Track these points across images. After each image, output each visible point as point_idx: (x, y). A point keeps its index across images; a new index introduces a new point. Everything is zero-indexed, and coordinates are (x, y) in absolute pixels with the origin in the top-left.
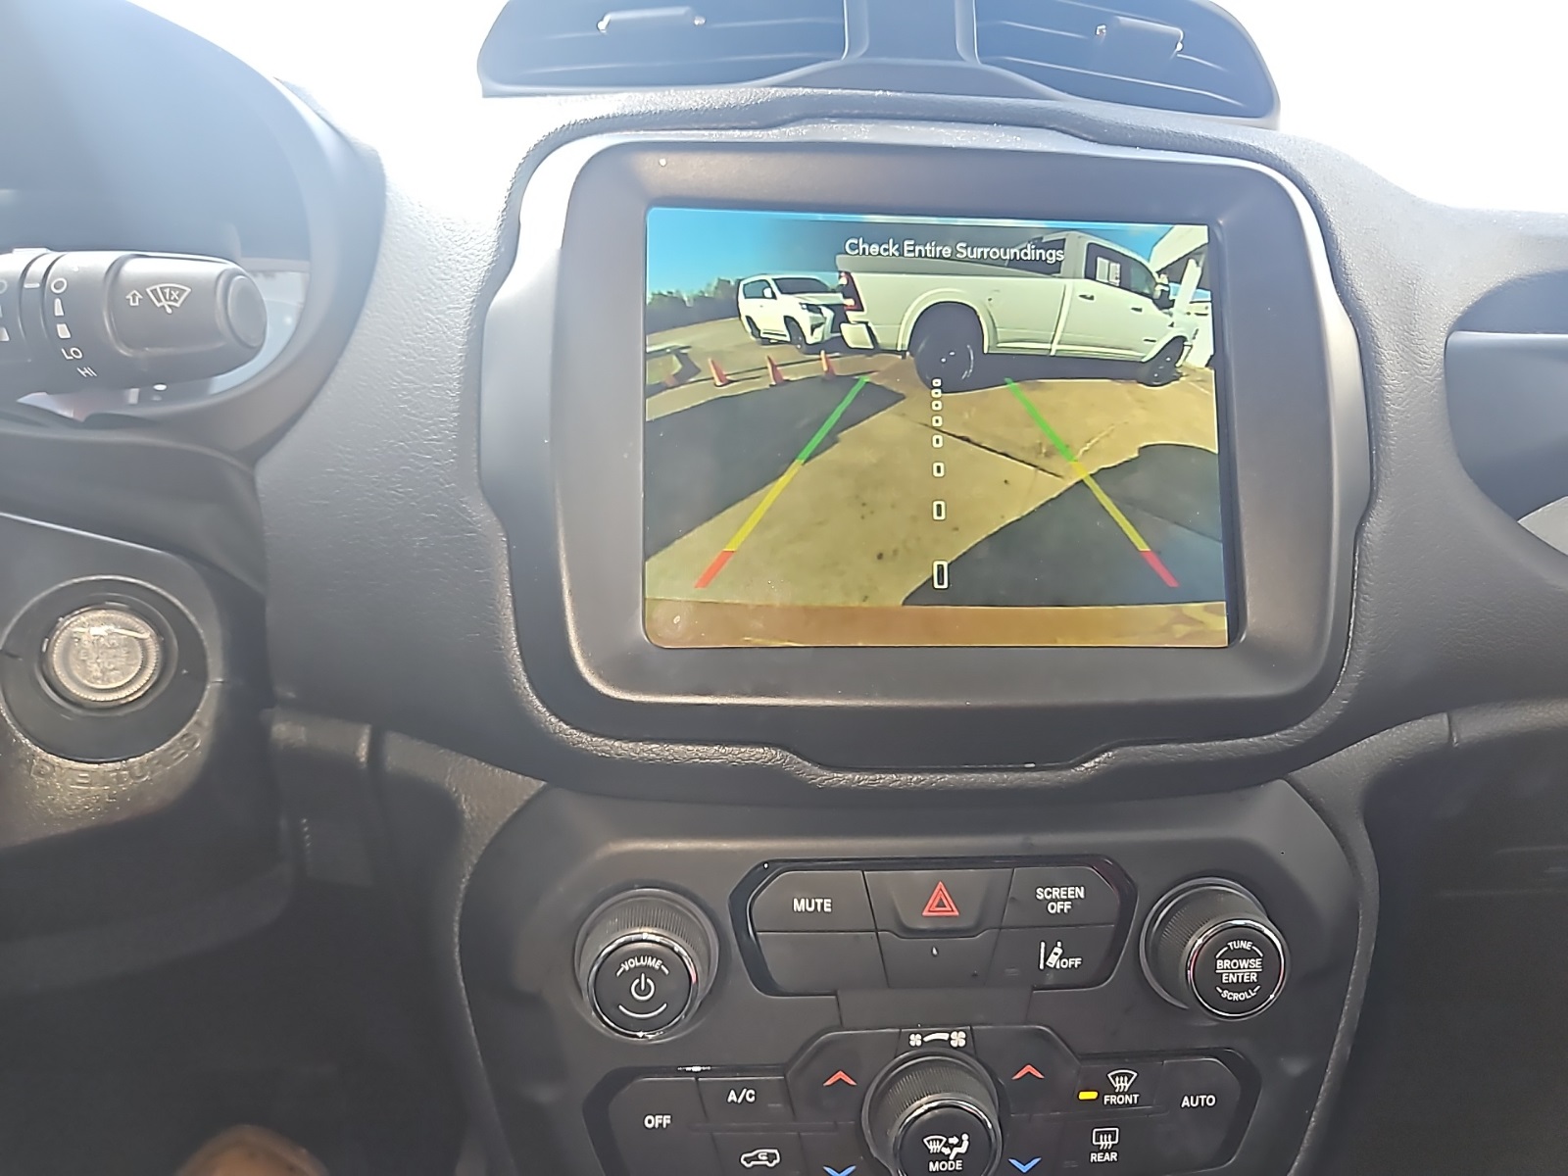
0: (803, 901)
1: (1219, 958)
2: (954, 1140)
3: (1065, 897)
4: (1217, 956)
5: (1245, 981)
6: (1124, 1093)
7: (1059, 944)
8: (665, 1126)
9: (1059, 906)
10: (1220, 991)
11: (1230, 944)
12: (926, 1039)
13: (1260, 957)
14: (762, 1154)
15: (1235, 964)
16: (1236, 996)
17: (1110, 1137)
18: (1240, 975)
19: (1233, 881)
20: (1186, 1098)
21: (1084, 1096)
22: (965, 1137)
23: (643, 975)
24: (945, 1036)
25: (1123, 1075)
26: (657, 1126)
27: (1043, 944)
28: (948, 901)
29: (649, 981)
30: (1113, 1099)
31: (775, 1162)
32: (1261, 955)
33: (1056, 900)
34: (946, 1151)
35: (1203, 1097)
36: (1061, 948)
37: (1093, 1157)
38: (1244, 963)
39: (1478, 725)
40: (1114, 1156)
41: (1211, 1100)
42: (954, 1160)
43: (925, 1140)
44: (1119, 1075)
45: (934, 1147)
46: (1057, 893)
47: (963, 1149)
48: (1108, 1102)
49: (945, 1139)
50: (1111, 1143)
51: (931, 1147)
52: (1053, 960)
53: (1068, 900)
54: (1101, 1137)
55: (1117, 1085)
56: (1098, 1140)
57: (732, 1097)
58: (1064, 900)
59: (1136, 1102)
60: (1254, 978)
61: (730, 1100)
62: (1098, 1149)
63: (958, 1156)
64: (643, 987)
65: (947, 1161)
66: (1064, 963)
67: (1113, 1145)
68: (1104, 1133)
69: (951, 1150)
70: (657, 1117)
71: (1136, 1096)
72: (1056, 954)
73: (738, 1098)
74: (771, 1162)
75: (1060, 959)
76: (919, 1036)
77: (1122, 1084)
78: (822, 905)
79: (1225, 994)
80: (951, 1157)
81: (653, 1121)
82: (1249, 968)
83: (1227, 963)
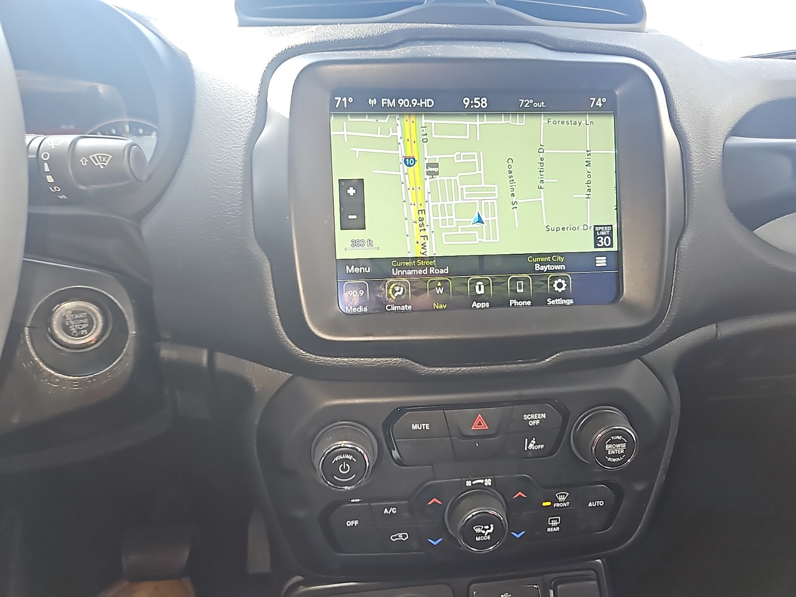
0: (416, 425)
1: (607, 444)
2: (487, 527)
3: (537, 418)
5: (619, 453)
6: (563, 502)
7: (534, 439)
8: (356, 525)
9: (533, 423)
10: (607, 458)
11: (612, 437)
12: (474, 483)
13: (625, 442)
14: (400, 535)
15: (614, 446)
16: (614, 460)
17: (556, 521)
18: (616, 451)
19: (615, 407)
20: (590, 503)
21: (544, 504)
22: (492, 525)
23: (344, 463)
24: (482, 481)
25: (563, 494)
26: (352, 525)
27: (526, 440)
28: (484, 424)
29: (347, 465)
30: (558, 505)
31: (406, 538)
32: (626, 441)
33: (532, 420)
34: (483, 532)
35: (598, 502)
36: (535, 441)
37: (549, 530)
38: (618, 446)
39: (729, 329)
40: (558, 529)
41: (602, 503)
42: (487, 536)
43: (474, 528)
44: (561, 494)
45: (478, 530)
46: (533, 417)
47: (491, 531)
48: (556, 506)
49: (483, 527)
50: (557, 523)
51: (476, 530)
52: (531, 446)
53: (538, 419)
54: (552, 521)
55: (560, 499)
56: (551, 522)
57: (386, 511)
58: (536, 420)
59: (568, 505)
60: (622, 451)
61: (385, 513)
62: (550, 526)
63: (489, 534)
64: (344, 468)
65: (484, 536)
66: (536, 447)
67: (558, 524)
68: (553, 519)
69: (486, 531)
70: (352, 521)
71: (568, 503)
72: (532, 443)
73: (388, 511)
74: (404, 538)
75: (535, 445)
76: (470, 482)
77: (562, 498)
78: (425, 426)
79: (609, 459)
80: (486, 534)
81: (350, 523)
82: (620, 448)
83: (610, 446)
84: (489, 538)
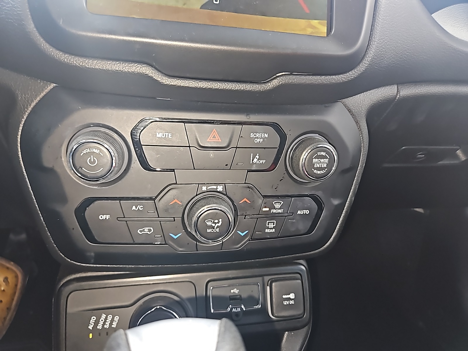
0: (160, 133)
1: (314, 158)
2: (216, 221)
3: (261, 137)
4: (313, 158)
5: (322, 167)
6: (278, 209)
7: (258, 154)
8: (107, 219)
9: (258, 140)
10: (313, 170)
11: (318, 153)
12: (208, 188)
13: (328, 158)
14: (146, 229)
15: (319, 160)
16: (319, 172)
17: (272, 224)
18: (321, 164)
20: (299, 211)
21: (264, 209)
22: (220, 220)
23: (92, 156)
24: (215, 187)
25: (278, 202)
26: (104, 219)
27: (252, 154)
28: (217, 137)
29: (94, 158)
30: (274, 211)
31: (151, 232)
32: (329, 158)
33: (257, 138)
34: (213, 225)
35: (305, 211)
36: (258, 156)
37: (267, 231)
38: (322, 160)
40: (274, 230)
41: (307, 212)
42: (216, 228)
43: (206, 221)
44: (277, 202)
45: (209, 223)
46: (258, 136)
47: (219, 224)
48: (273, 212)
49: (213, 221)
50: (273, 226)
51: (208, 224)
52: (255, 160)
53: (262, 138)
54: (269, 224)
55: (276, 206)
56: (268, 225)
57: (134, 208)
58: (261, 138)
59: (282, 212)
60: (325, 166)
61: (133, 209)
62: (268, 228)
63: (218, 227)
64: (92, 161)
65: (214, 228)
66: (259, 162)
67: (274, 227)
68: (270, 222)
69: (215, 225)
70: (104, 216)
71: (282, 210)
72: (257, 158)
73: (136, 208)
74: (150, 232)
75: (258, 160)
76: (206, 187)
77: (278, 206)
78: (168, 135)
79: (315, 171)
80: (215, 227)
81: (102, 217)
82: (324, 162)
83: (317, 160)
84: (218, 230)
